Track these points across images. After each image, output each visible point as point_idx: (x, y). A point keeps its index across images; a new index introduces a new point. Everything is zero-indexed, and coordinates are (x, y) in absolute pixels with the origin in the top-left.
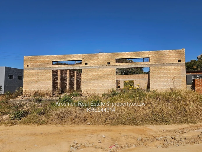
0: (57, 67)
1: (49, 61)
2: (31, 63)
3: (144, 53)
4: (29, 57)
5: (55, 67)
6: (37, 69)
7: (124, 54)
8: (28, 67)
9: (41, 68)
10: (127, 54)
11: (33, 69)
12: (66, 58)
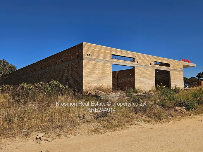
0: (116, 62)
1: (109, 54)
2: (92, 52)
3: (168, 60)
4: (90, 45)
5: (114, 62)
6: (98, 61)
7: (156, 58)
8: (88, 57)
9: (102, 60)
10: (160, 59)
11: (94, 60)
12: (123, 53)
